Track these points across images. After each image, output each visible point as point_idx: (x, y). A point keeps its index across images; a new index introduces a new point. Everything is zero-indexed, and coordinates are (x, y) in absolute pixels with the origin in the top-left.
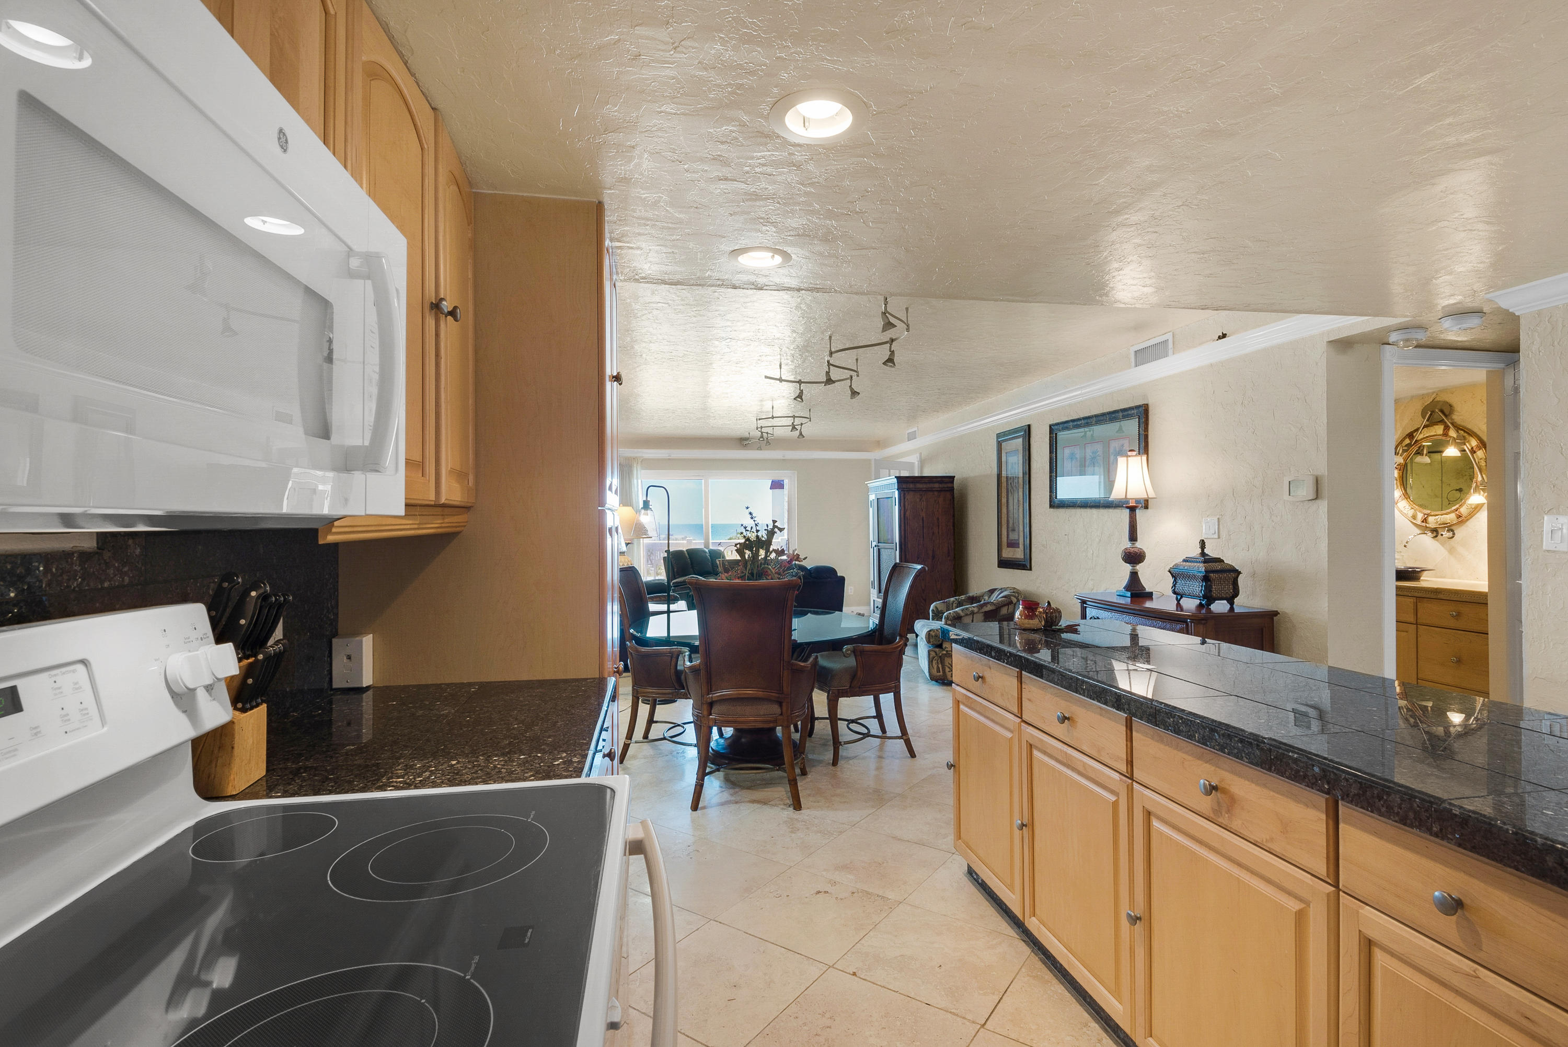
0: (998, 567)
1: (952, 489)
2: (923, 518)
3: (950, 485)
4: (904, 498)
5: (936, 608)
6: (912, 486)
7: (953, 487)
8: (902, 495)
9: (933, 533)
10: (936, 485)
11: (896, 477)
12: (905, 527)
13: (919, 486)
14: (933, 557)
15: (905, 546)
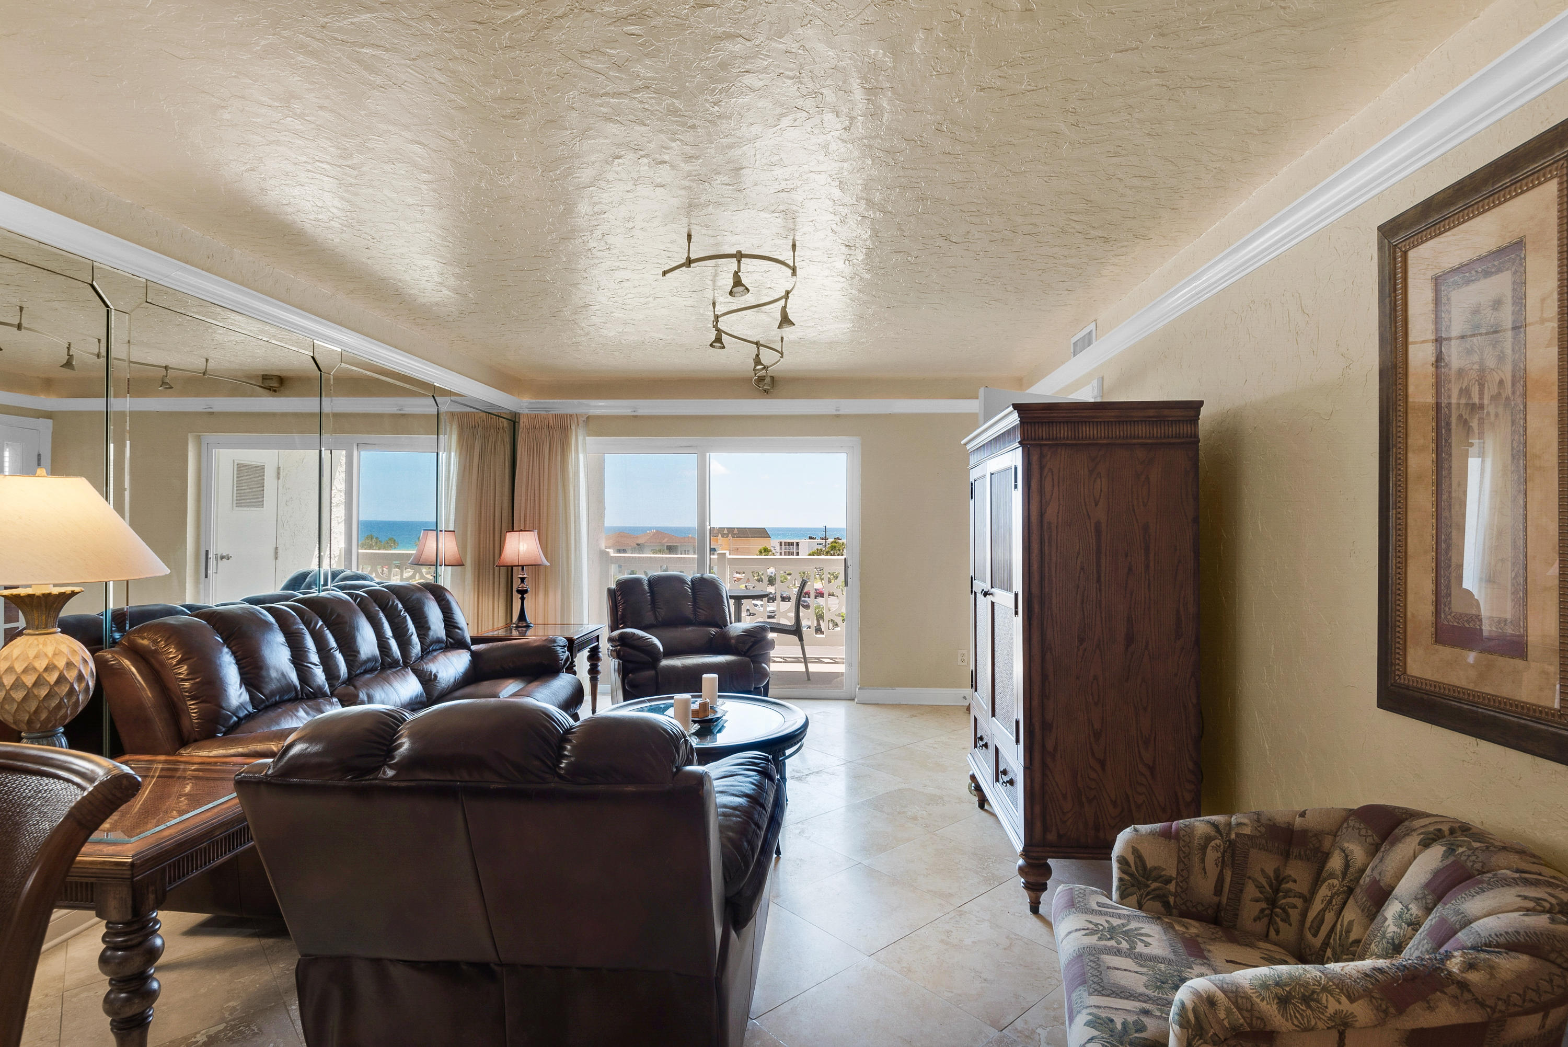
0: (1379, 706)
1: (1194, 440)
2: (1098, 525)
3: (1185, 429)
4: (1042, 468)
5: (1135, 852)
6: (1064, 432)
7: (1196, 436)
8: (1035, 458)
9: (1130, 569)
10: (1141, 430)
11: (1016, 407)
12: (1041, 551)
13: (1087, 431)
14: (1130, 639)
15: (1042, 603)
